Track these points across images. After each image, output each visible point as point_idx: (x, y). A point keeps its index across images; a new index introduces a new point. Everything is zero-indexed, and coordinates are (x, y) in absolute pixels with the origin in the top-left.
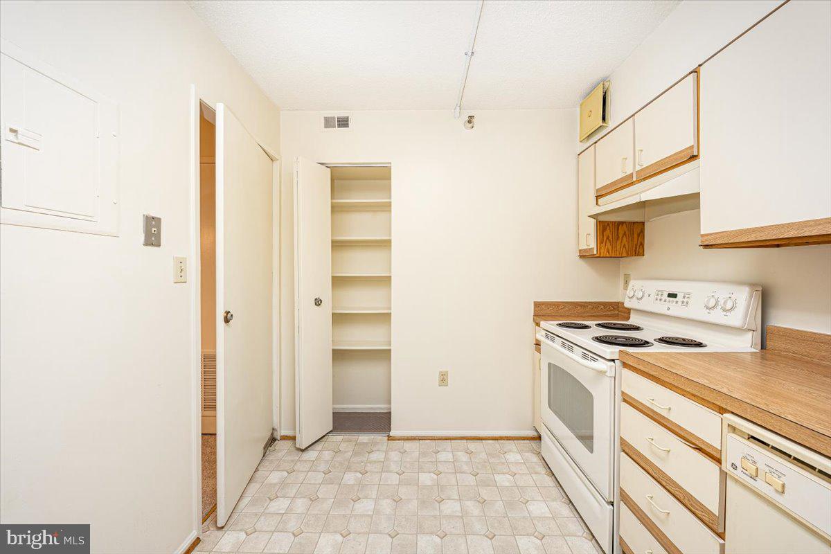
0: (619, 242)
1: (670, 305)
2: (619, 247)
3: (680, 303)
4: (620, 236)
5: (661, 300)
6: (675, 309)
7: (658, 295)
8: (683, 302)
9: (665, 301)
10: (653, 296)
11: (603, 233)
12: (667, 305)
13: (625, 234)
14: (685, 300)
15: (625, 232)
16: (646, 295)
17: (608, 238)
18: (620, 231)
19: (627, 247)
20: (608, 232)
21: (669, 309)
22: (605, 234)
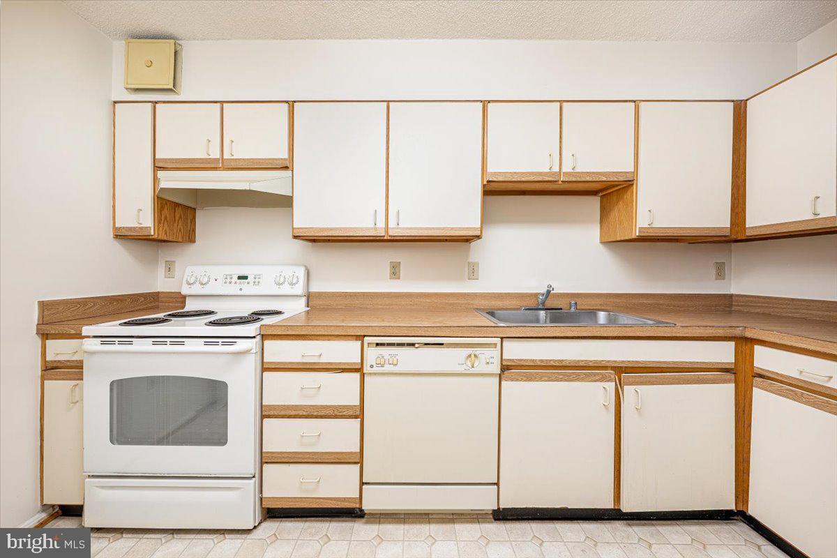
0: (176, 225)
1: (241, 286)
2: (175, 231)
3: (252, 284)
4: (177, 218)
5: (230, 283)
6: (248, 288)
7: (226, 278)
8: (254, 282)
9: (236, 283)
10: (221, 279)
11: (161, 211)
12: (238, 287)
13: (180, 217)
14: (257, 280)
15: (181, 216)
16: (212, 280)
17: (166, 218)
18: (176, 213)
19: (182, 231)
20: (166, 212)
21: (241, 289)
22: (163, 212)
